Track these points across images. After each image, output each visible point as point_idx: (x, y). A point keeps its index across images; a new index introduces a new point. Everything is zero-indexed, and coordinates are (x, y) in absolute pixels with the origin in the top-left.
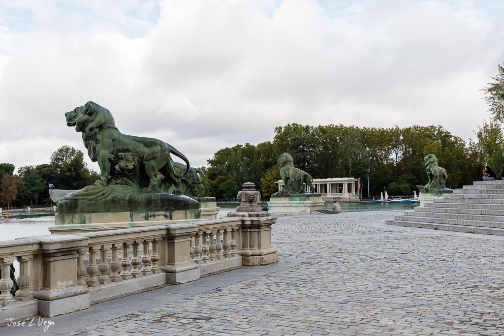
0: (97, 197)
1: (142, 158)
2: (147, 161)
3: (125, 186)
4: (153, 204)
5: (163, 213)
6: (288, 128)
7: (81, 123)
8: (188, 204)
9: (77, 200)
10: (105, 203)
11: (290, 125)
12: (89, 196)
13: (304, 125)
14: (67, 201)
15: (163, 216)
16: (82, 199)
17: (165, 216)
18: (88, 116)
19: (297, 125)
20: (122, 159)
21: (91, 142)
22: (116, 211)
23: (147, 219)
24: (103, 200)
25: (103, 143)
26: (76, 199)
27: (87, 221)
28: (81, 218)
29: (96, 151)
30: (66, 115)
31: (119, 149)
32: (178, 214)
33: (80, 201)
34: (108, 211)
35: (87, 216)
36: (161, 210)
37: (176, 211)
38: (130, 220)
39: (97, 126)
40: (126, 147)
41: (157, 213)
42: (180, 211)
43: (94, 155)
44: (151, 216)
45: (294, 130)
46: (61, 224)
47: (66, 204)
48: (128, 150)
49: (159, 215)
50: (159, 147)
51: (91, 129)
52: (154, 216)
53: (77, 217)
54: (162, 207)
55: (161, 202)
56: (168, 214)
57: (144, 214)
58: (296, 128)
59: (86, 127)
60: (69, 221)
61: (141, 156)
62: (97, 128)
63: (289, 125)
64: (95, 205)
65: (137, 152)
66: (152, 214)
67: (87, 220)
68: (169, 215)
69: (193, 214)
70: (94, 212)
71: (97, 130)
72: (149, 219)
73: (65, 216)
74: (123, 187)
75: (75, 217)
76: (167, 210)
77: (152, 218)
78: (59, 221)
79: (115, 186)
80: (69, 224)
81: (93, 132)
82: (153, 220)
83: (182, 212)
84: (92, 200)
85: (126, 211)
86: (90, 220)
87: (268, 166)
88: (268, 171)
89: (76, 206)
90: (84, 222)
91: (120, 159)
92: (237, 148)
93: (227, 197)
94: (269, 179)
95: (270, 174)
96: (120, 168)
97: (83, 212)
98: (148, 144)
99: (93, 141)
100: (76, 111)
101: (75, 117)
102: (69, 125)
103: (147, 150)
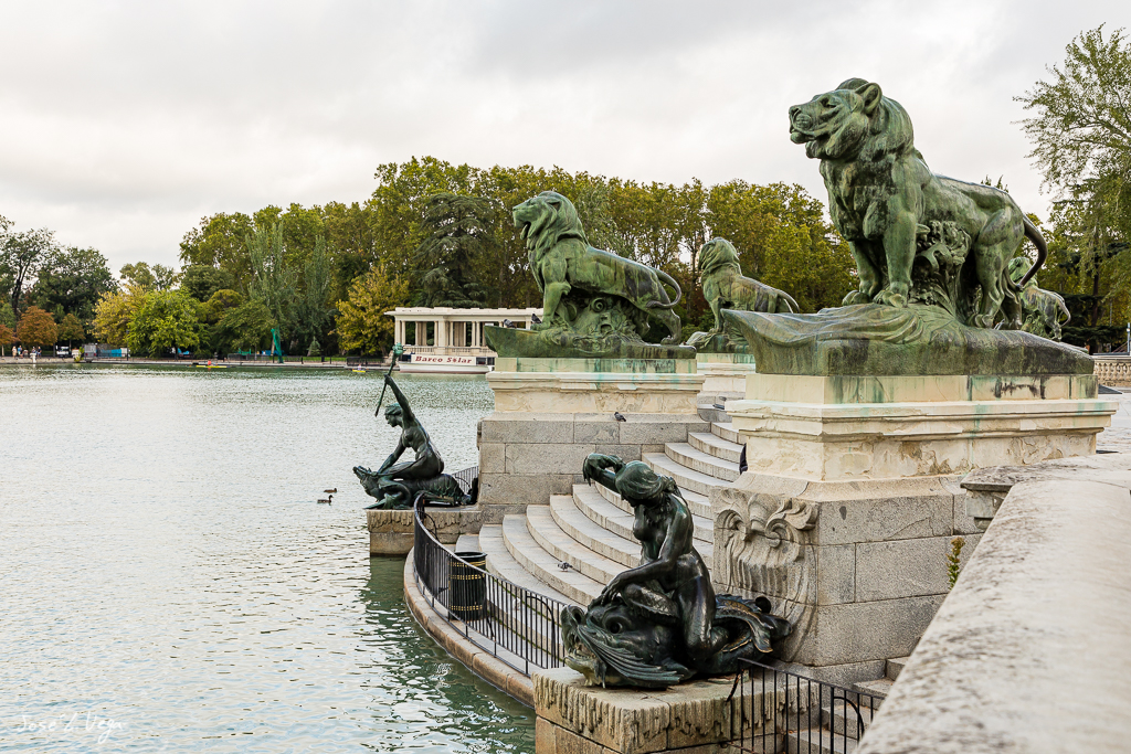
0: (905, 335)
1: (976, 238)
2: (988, 245)
3: (937, 307)
4: (1009, 359)
5: (1027, 381)
6: (412, 167)
7: (853, 135)
8: (1074, 361)
9: (866, 340)
10: (921, 351)
11: (419, 160)
12: (888, 331)
13: (455, 164)
14: (846, 343)
15: (1027, 390)
16: (877, 338)
17: (1032, 389)
18: (867, 119)
19: (435, 161)
20: (937, 237)
21: (872, 188)
22: (938, 371)
23: (998, 395)
24: (916, 342)
25: (906, 191)
26: (864, 339)
27: (886, 398)
28: (875, 388)
29: (886, 212)
30: (794, 112)
31: (932, 211)
32: (1056, 384)
33: (873, 343)
34: (923, 373)
35: (886, 381)
36: (1024, 375)
37: (1053, 378)
38: (967, 396)
39: (895, 146)
40: (945, 207)
41: (1018, 381)
42: (1058, 377)
43: (881, 223)
44: (1005, 389)
45: (429, 175)
46: (837, 402)
47: (845, 350)
48: (950, 215)
49: (1020, 387)
50: (1008, 209)
51: (879, 155)
52: (1011, 388)
53: (867, 381)
54: (1026, 367)
55: (1025, 354)
56: (1037, 384)
57: (992, 384)
58: (433, 171)
59: (861, 147)
60: (851, 395)
61: (975, 232)
62: (893, 151)
63: (415, 161)
64: (900, 354)
65: (968, 221)
66: (1008, 384)
67: (886, 396)
68: (1038, 388)
69: (1083, 387)
70: (896, 373)
71: (893, 156)
72: (1003, 395)
73: (844, 383)
74: (934, 310)
75: (863, 385)
76: (1034, 374)
77: (1008, 392)
78: (832, 394)
79: (918, 307)
80: (850, 402)
81: (881, 163)
82: (1008, 399)
83: (1064, 379)
84: (894, 341)
85: (957, 373)
86: (892, 394)
87: (351, 269)
88: (357, 280)
89: (864, 358)
90: (879, 399)
91: (933, 236)
92: (268, 217)
93: (245, 346)
94: (360, 303)
95: (363, 292)
96: (939, 261)
97: (875, 371)
98: (986, 202)
99: (881, 185)
100: (825, 102)
101: (826, 119)
102: (801, 139)
103: (984, 217)
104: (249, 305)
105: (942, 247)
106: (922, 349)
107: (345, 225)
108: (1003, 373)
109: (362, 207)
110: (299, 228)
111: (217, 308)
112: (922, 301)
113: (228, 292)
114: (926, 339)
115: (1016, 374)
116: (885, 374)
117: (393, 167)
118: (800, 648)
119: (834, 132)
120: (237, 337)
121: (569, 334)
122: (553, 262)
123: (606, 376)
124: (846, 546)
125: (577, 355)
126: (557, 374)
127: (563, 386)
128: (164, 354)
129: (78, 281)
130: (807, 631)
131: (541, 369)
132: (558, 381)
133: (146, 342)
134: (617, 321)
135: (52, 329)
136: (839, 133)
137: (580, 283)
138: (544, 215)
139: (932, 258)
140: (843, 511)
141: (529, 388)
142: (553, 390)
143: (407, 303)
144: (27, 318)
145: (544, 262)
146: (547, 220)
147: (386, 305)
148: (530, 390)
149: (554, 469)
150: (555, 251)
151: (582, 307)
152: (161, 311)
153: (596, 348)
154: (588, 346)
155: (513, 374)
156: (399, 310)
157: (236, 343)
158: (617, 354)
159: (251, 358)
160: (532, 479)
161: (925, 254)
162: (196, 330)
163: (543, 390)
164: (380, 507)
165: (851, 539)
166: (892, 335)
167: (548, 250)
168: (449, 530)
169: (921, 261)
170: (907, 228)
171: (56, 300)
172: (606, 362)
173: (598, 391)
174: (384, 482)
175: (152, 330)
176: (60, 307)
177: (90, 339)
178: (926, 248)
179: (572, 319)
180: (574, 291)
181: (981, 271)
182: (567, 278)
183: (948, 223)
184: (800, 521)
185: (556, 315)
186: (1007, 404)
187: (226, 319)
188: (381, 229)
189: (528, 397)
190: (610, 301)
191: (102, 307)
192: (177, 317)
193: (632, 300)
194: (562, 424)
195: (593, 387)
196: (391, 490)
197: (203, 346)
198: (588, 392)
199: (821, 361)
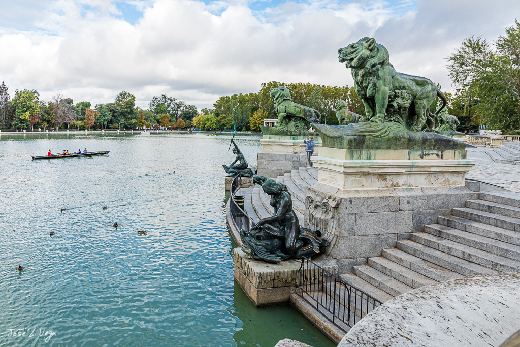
0: (381, 134)
1: (415, 97)
4: (427, 143)
5: (435, 152)
7: (363, 58)
8: (457, 145)
12: (374, 132)
14: (356, 137)
15: (435, 155)
16: (369, 135)
17: (437, 155)
18: (369, 52)
20: (398, 96)
21: (370, 78)
22: (396, 148)
23: (422, 158)
25: (385, 79)
26: (364, 135)
27: (372, 158)
28: (367, 154)
29: (376, 87)
30: (340, 51)
31: (396, 87)
32: (448, 154)
33: (367, 137)
34: (389, 149)
35: (372, 152)
36: (434, 149)
37: (447, 151)
38: (408, 157)
39: (380, 62)
40: (402, 85)
41: (431, 152)
42: (449, 151)
43: (374, 91)
44: (425, 155)
46: (351, 160)
47: (355, 140)
48: (404, 88)
49: (432, 154)
50: (430, 86)
51: (374, 65)
52: (428, 155)
53: (364, 152)
54: (435, 147)
55: (435, 142)
56: (440, 153)
57: (420, 153)
59: (367, 63)
60: (357, 157)
62: (379, 64)
64: (379, 141)
65: (412, 90)
66: (427, 153)
68: (440, 155)
69: (460, 155)
70: (377, 148)
71: (380, 66)
72: (424, 157)
73: (354, 152)
74: (396, 124)
75: (362, 153)
76: (438, 149)
78: (349, 156)
79: (389, 123)
80: (356, 159)
81: (375, 68)
82: (427, 159)
83: (452, 152)
84: (377, 136)
85: (404, 149)
86: (375, 157)
87: (254, 109)
88: (255, 112)
89: (363, 142)
90: (369, 158)
91: (396, 96)
92: (234, 97)
93: (227, 128)
94: (256, 118)
95: (257, 115)
96: (398, 105)
97: (368, 148)
98: (420, 83)
99: (374, 77)
100: (352, 47)
101: (353, 53)
102: (343, 61)
103: (419, 88)
104: (229, 118)
105: (400, 100)
106: (389, 139)
107: (253, 99)
108: (425, 149)
109: (257, 94)
110: (242, 100)
111: (221, 119)
112: (391, 121)
113: (224, 115)
114: (391, 135)
115: (431, 149)
116: (372, 149)
117: (265, 84)
118: (331, 251)
119: (356, 57)
120: (225, 126)
121: (285, 129)
122: (281, 107)
123: (296, 141)
124: (352, 215)
125: (288, 135)
126: (281, 140)
127: (283, 144)
128: (209, 130)
129: (190, 113)
130: (334, 246)
131: (276, 139)
132: (281, 142)
133: (204, 127)
134: (301, 125)
135: (184, 124)
136: (357, 58)
137: (290, 113)
138: (279, 93)
139: (395, 104)
140: (351, 201)
141: (273, 144)
142: (280, 145)
143: (267, 118)
144: (178, 121)
145: (278, 107)
146: (280, 95)
147: (263, 118)
148: (273, 145)
149: (280, 168)
150: (282, 104)
151: (290, 120)
152: (208, 120)
153: (293, 133)
154: (291, 132)
155: (268, 140)
156: (265, 120)
157: (225, 127)
158: (300, 134)
159: (229, 131)
160: (273, 171)
161: (392, 103)
162: (216, 124)
163: (277, 145)
164: (229, 177)
165: (354, 212)
166: (376, 134)
167: (280, 103)
168: (248, 184)
169: (390, 106)
170: (385, 93)
171: (185, 117)
172: (296, 137)
173: (294, 145)
174: (231, 170)
175: (206, 124)
176: (186, 119)
177: (192, 126)
178: (393, 101)
179: (287, 124)
180: (287, 116)
181: (417, 110)
182: (286, 112)
183: (403, 91)
184: (333, 204)
185: (282, 123)
186: (426, 161)
187: (223, 122)
188: (262, 100)
189: (272, 147)
190: (299, 119)
191: (195, 119)
192: (211, 121)
193: (305, 118)
194: (282, 155)
195: (292, 144)
196: (232, 172)
197: (217, 128)
198: (290, 146)
199: (345, 144)
